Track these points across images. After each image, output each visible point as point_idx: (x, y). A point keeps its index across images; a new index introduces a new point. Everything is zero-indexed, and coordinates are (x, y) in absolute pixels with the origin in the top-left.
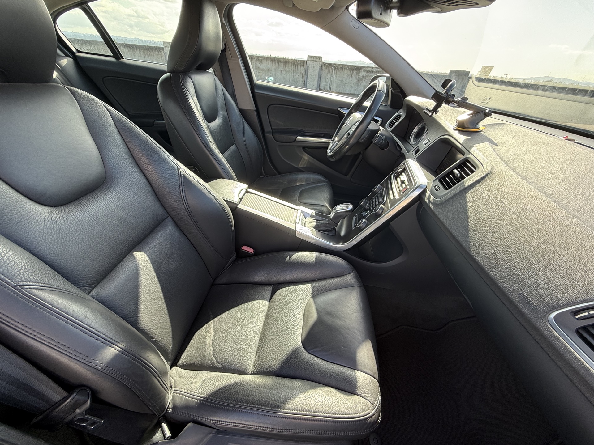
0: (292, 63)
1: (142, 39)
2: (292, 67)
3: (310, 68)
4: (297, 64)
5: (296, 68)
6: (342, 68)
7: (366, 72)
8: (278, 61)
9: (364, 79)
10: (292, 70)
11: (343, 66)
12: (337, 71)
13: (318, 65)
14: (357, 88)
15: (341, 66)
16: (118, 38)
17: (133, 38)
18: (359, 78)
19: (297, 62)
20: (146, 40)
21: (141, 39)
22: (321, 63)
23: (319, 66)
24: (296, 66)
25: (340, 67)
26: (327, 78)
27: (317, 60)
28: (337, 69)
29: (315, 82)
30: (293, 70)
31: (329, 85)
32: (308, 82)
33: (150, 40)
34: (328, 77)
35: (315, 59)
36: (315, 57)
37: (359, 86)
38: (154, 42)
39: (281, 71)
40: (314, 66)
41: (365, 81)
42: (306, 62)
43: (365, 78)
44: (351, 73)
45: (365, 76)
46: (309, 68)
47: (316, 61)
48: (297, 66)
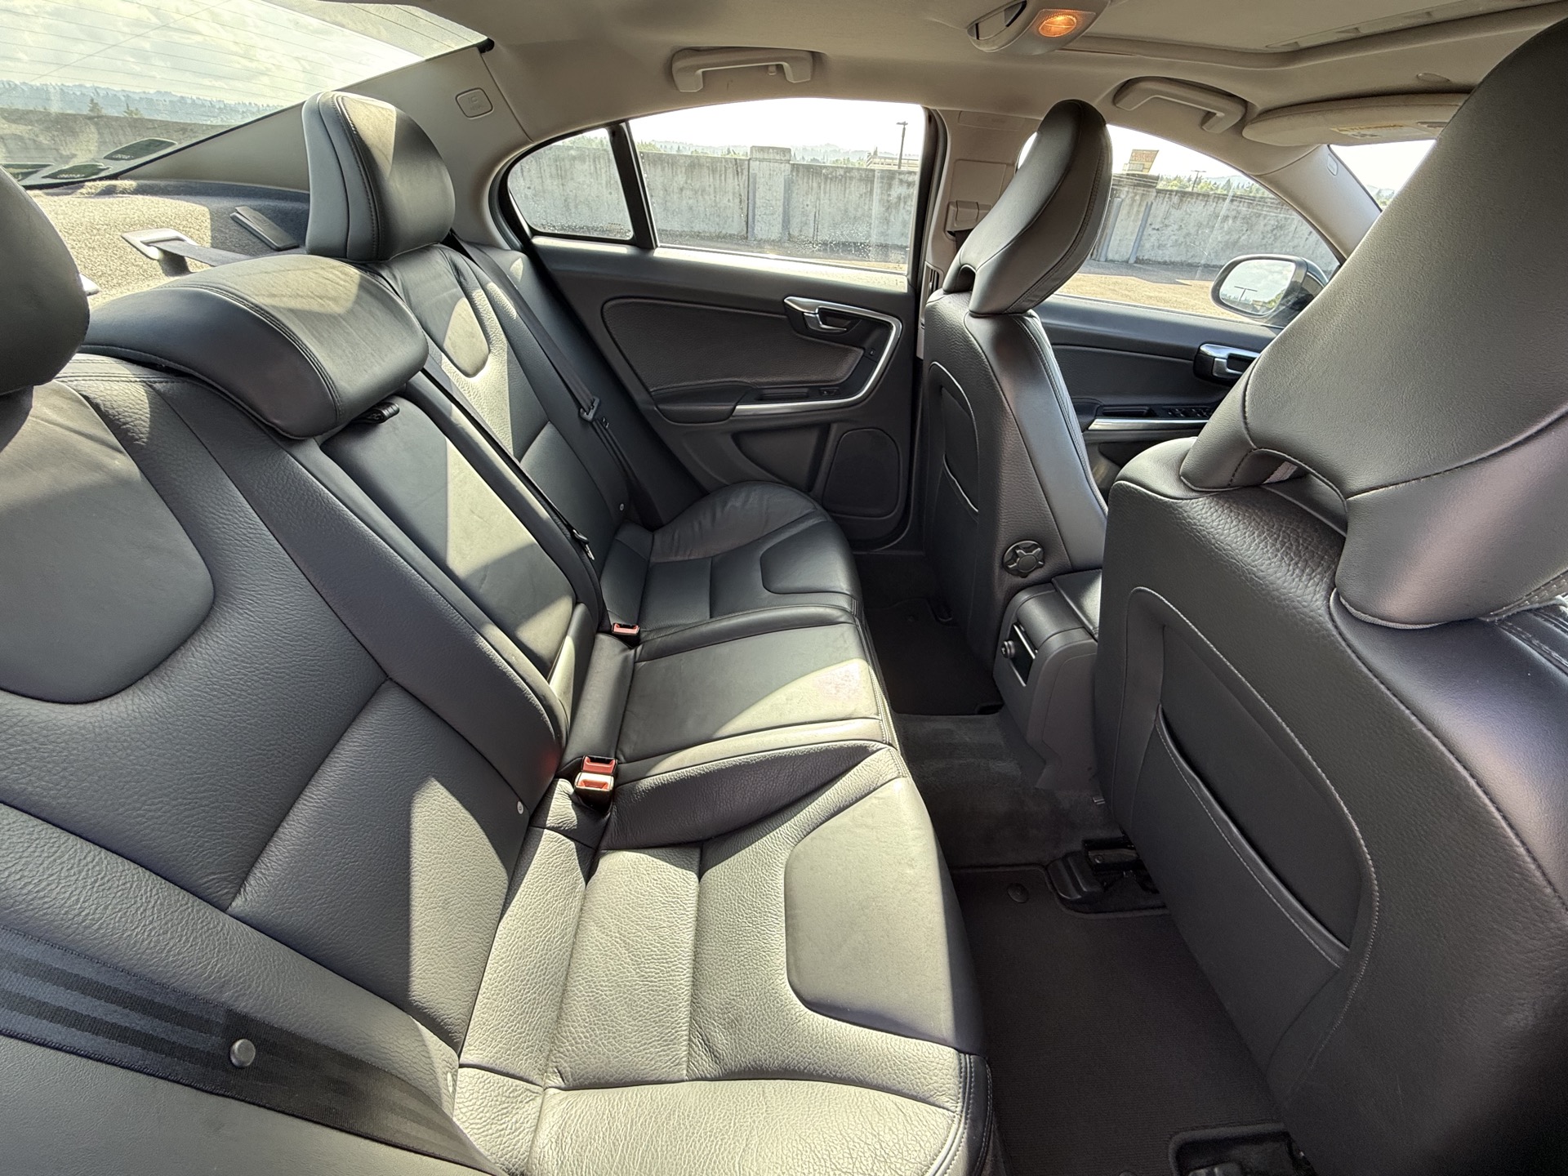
0: (708, 167)
1: (183, 95)
2: (711, 178)
3: (761, 181)
4: (723, 169)
5: (720, 180)
6: (844, 177)
7: (905, 185)
8: (670, 161)
9: (902, 205)
10: (710, 186)
11: (845, 173)
12: (832, 185)
13: (782, 169)
14: (885, 228)
15: (841, 172)
16: (102, 93)
17: (152, 91)
18: (888, 201)
19: (724, 164)
20: (194, 97)
21: (179, 95)
22: (788, 167)
23: (783, 174)
24: (721, 176)
25: (838, 174)
26: (807, 205)
27: (778, 157)
28: (831, 179)
29: (775, 217)
30: (712, 186)
31: (812, 222)
32: (757, 217)
33: (209, 99)
34: (809, 203)
35: (771, 156)
36: (771, 151)
37: (890, 224)
38: (222, 106)
39: (682, 190)
40: (772, 172)
41: (904, 208)
42: (746, 162)
43: (905, 203)
44: (869, 189)
45: (905, 198)
46: (758, 180)
47: (776, 161)
48: (723, 175)
